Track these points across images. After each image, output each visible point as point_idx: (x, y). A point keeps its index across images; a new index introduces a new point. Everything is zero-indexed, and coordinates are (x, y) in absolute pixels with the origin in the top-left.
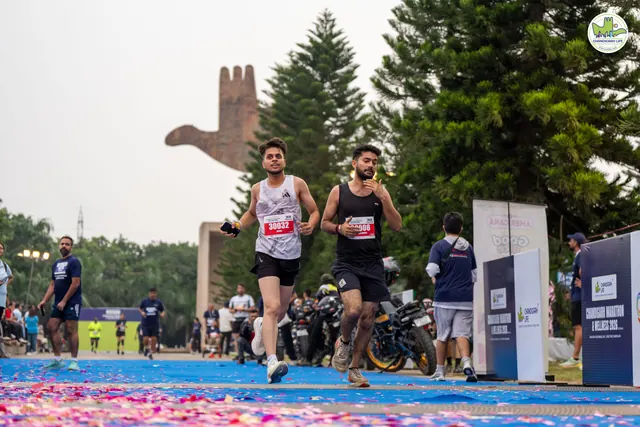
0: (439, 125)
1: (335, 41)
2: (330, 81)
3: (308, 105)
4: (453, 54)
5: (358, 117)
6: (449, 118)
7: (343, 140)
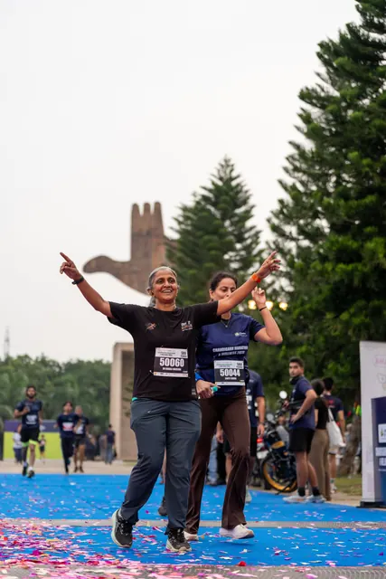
0: (329, 266)
1: (234, 183)
2: (230, 218)
3: (210, 241)
4: (342, 202)
5: (255, 252)
6: (338, 260)
7: (242, 273)
